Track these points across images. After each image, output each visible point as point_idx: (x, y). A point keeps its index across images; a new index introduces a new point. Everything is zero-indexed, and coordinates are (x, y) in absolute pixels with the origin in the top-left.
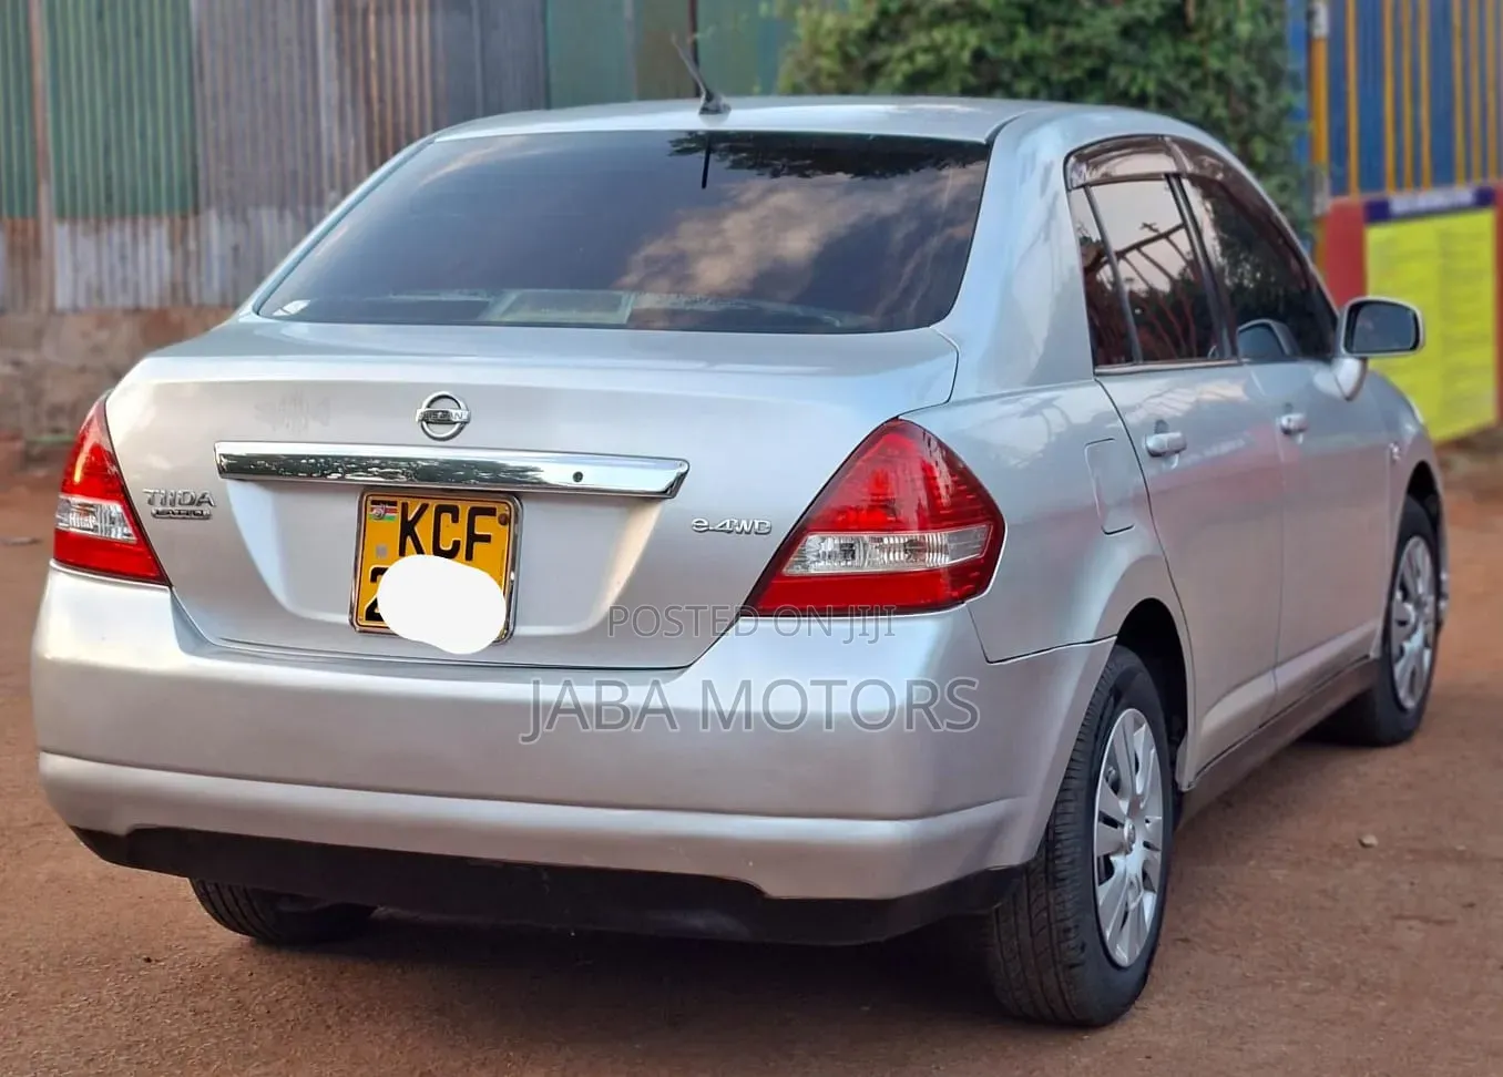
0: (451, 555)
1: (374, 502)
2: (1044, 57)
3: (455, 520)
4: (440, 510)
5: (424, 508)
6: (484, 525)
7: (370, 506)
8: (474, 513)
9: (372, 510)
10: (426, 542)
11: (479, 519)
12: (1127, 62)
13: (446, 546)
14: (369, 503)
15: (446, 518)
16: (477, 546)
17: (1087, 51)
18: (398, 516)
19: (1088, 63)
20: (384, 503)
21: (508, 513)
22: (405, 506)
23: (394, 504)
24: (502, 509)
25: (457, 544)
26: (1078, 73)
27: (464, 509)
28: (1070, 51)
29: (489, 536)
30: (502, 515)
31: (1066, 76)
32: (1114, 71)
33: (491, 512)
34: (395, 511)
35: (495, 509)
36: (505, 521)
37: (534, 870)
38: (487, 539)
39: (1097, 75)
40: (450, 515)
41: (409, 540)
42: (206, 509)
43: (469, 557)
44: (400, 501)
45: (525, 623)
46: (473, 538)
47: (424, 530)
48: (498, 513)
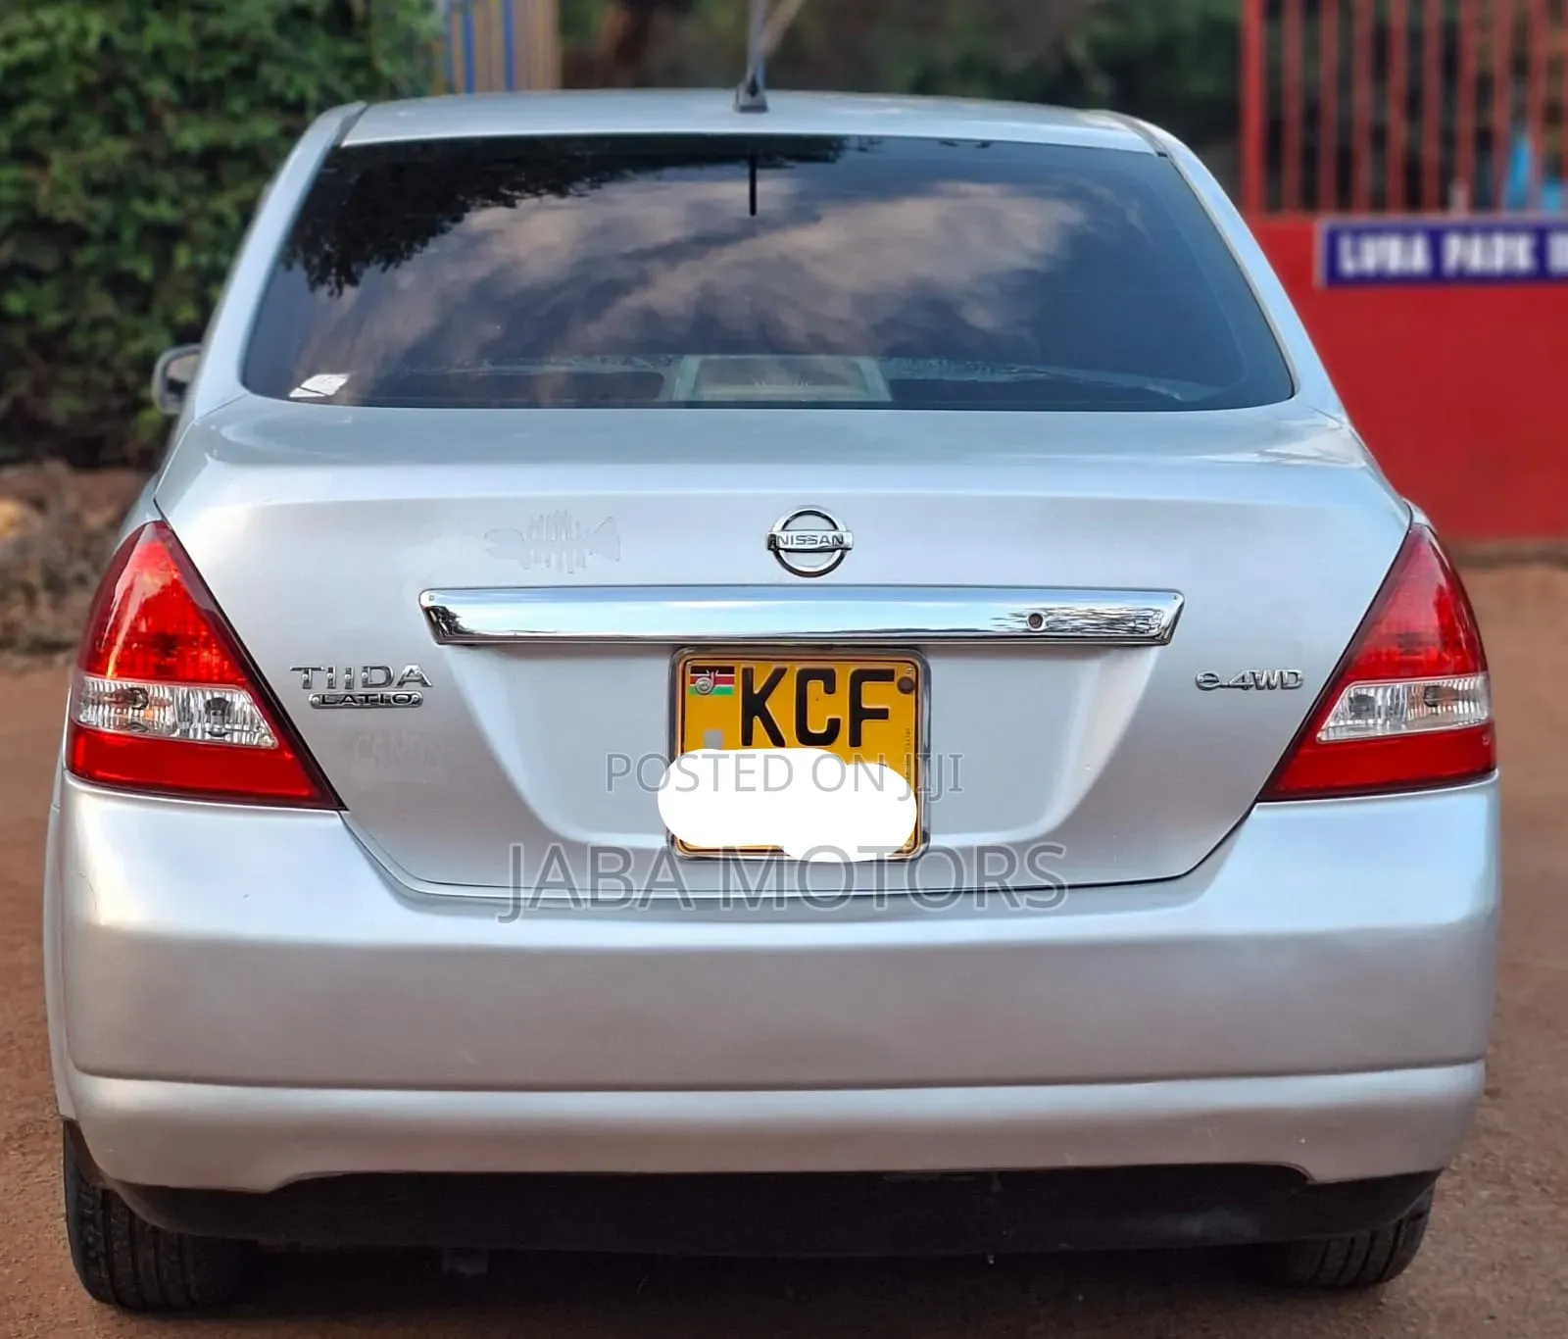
0: (826, 740)
1: (695, 670)
2: (181, 49)
3: (830, 689)
4: (804, 678)
5: (778, 675)
6: (874, 695)
7: (689, 675)
8: (858, 679)
9: (693, 681)
10: (787, 726)
11: (867, 687)
12: (281, 60)
13: (817, 727)
14: (688, 670)
15: (815, 687)
16: (867, 726)
17: (235, 44)
18: (737, 688)
19: (234, 59)
20: (712, 669)
21: (912, 676)
22: (748, 675)
23: (731, 670)
24: (903, 671)
25: (834, 725)
26: (220, 71)
27: (844, 674)
28: (211, 44)
29: (886, 710)
30: (902, 680)
31: (207, 75)
32: (267, 70)
33: (886, 676)
34: (731, 681)
35: (892, 672)
36: (907, 687)
37: (979, 1180)
38: (882, 714)
39: (245, 75)
40: (822, 683)
41: (757, 721)
42: (415, 691)
43: (856, 740)
44: (740, 667)
45: (945, 831)
46: (858, 714)
47: (781, 707)
48: (897, 678)
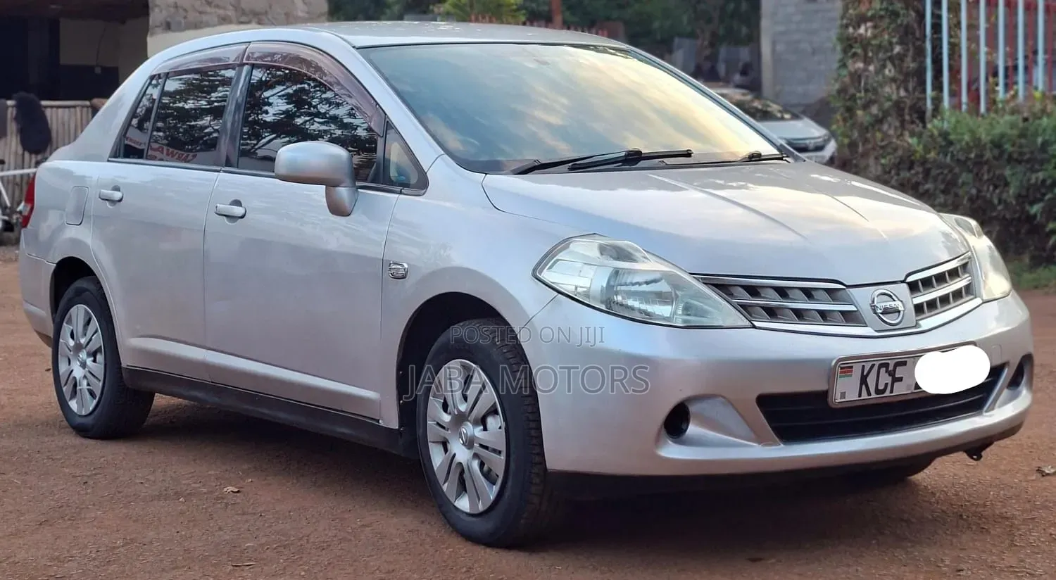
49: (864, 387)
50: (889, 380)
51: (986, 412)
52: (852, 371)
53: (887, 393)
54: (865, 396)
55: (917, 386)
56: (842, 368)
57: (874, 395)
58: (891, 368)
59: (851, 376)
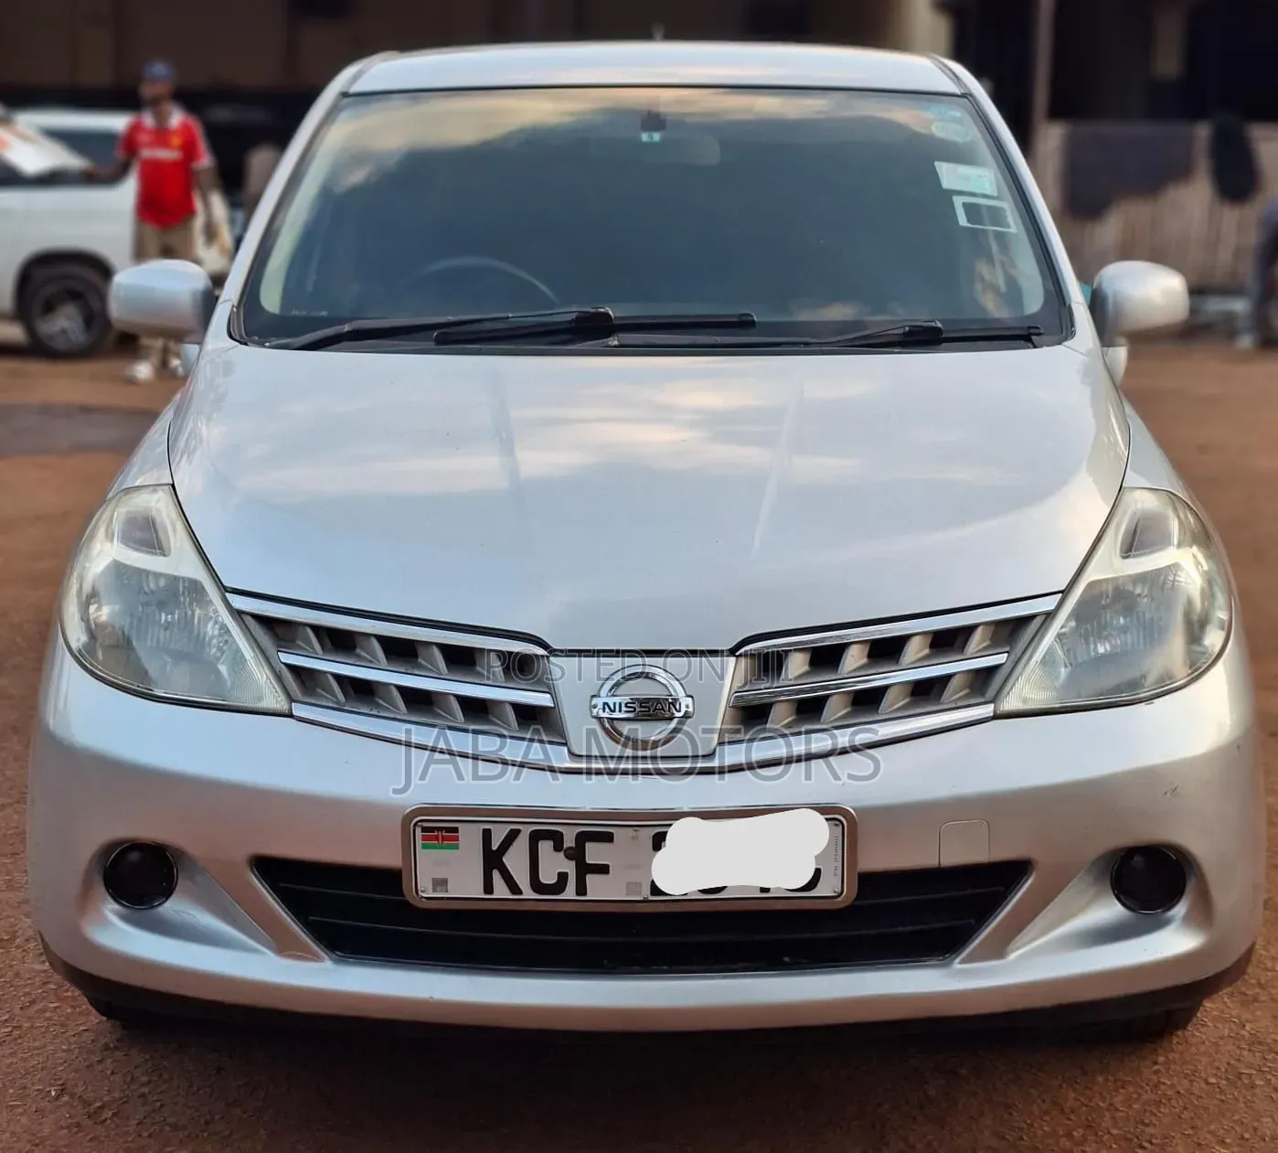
49: (496, 875)
50: (570, 868)
51: (963, 962)
52: (457, 839)
53: (570, 893)
54: (501, 890)
55: (655, 890)
56: (424, 830)
57: (528, 893)
58: (569, 842)
59: (457, 847)
